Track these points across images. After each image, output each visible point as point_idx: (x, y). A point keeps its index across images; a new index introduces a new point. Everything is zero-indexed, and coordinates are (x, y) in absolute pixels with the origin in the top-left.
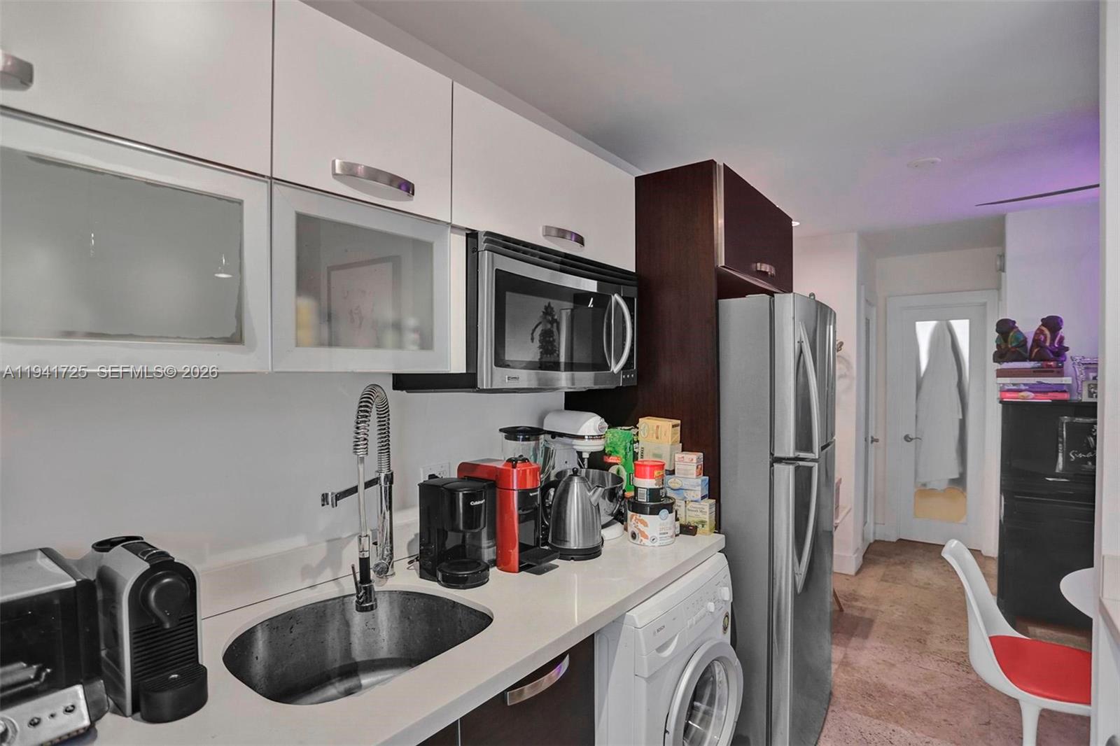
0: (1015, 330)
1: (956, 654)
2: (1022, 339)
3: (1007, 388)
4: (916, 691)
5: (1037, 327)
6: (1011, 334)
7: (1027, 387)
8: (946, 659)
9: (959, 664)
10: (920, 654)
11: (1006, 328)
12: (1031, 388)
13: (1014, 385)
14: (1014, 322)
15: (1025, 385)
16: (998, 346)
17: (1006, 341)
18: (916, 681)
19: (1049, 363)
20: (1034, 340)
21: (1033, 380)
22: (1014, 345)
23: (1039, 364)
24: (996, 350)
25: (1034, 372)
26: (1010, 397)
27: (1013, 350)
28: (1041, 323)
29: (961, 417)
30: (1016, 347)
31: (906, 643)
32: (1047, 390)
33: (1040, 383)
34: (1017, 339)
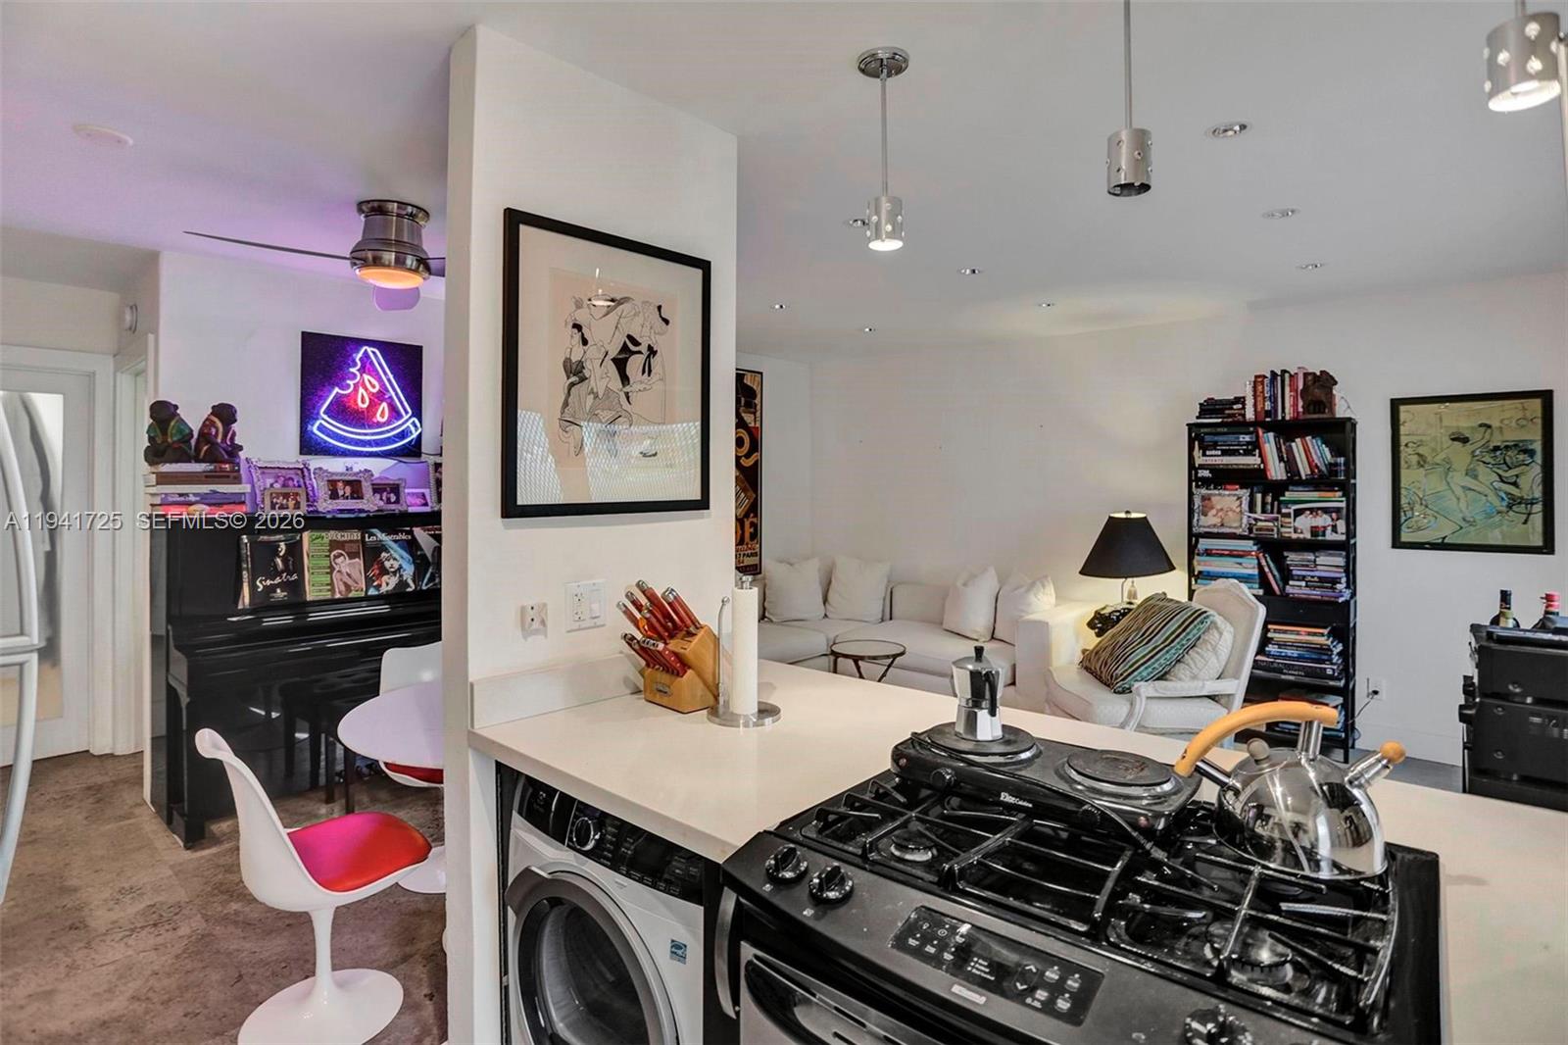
0: (177, 418)
1: (143, 913)
2: (187, 431)
3: (171, 499)
5: (206, 417)
6: (172, 424)
7: (198, 499)
8: (132, 930)
9: (155, 925)
10: (88, 946)
11: (163, 414)
12: (204, 499)
13: (181, 495)
14: (176, 407)
15: (195, 495)
16: (151, 439)
17: (164, 432)
19: (223, 466)
20: (201, 433)
21: (205, 489)
22: (175, 439)
23: (212, 467)
25: (206, 477)
26: (173, 514)
27: (176, 446)
28: (211, 411)
29: (48, 548)
30: (179, 441)
32: (221, 501)
33: (215, 492)
34: (180, 431)
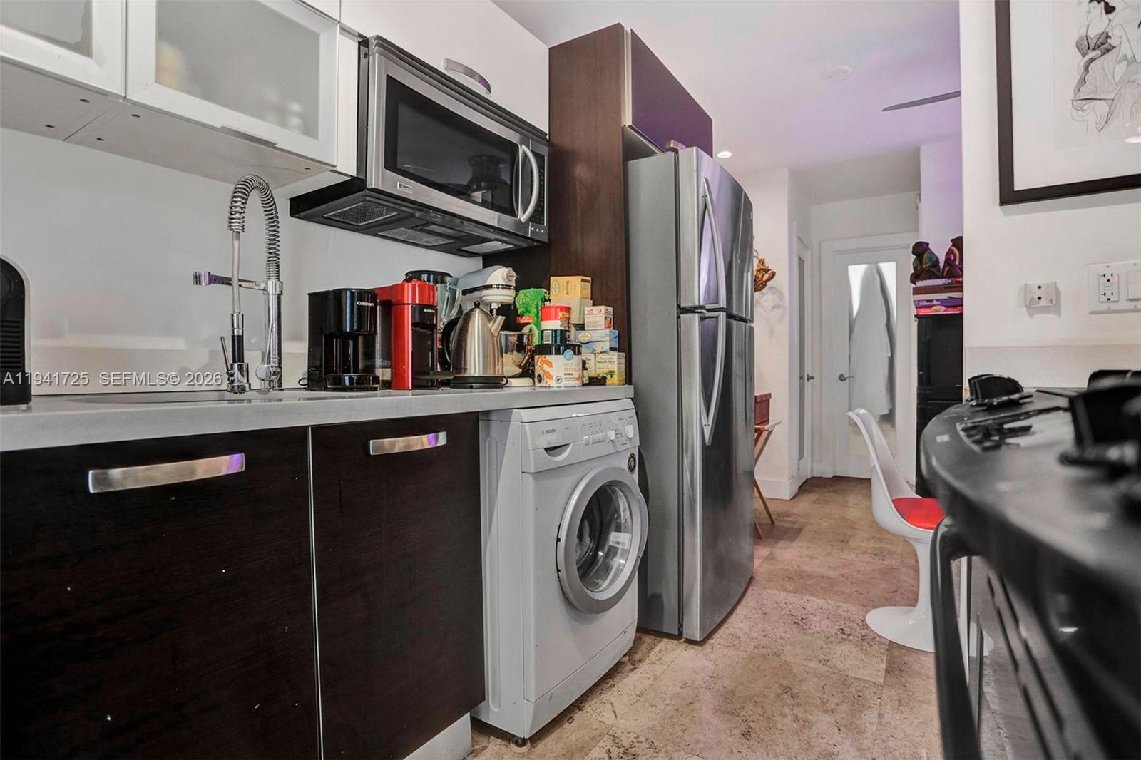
0: (929, 251)
1: (874, 548)
2: (935, 259)
3: (921, 304)
4: (833, 574)
5: (949, 248)
6: (925, 255)
7: (939, 303)
8: (864, 552)
9: (876, 555)
10: (842, 550)
11: (921, 250)
12: (942, 302)
13: (928, 301)
14: (928, 244)
15: (937, 300)
16: (915, 268)
17: (921, 262)
18: (835, 568)
19: (958, 280)
20: (947, 260)
21: (944, 296)
22: (928, 265)
23: (950, 281)
24: (913, 272)
25: (946, 288)
26: (924, 312)
27: (927, 269)
28: (951, 244)
29: (890, 355)
30: (930, 267)
31: (830, 543)
32: (956, 304)
33: (951, 298)
34: (930, 260)
